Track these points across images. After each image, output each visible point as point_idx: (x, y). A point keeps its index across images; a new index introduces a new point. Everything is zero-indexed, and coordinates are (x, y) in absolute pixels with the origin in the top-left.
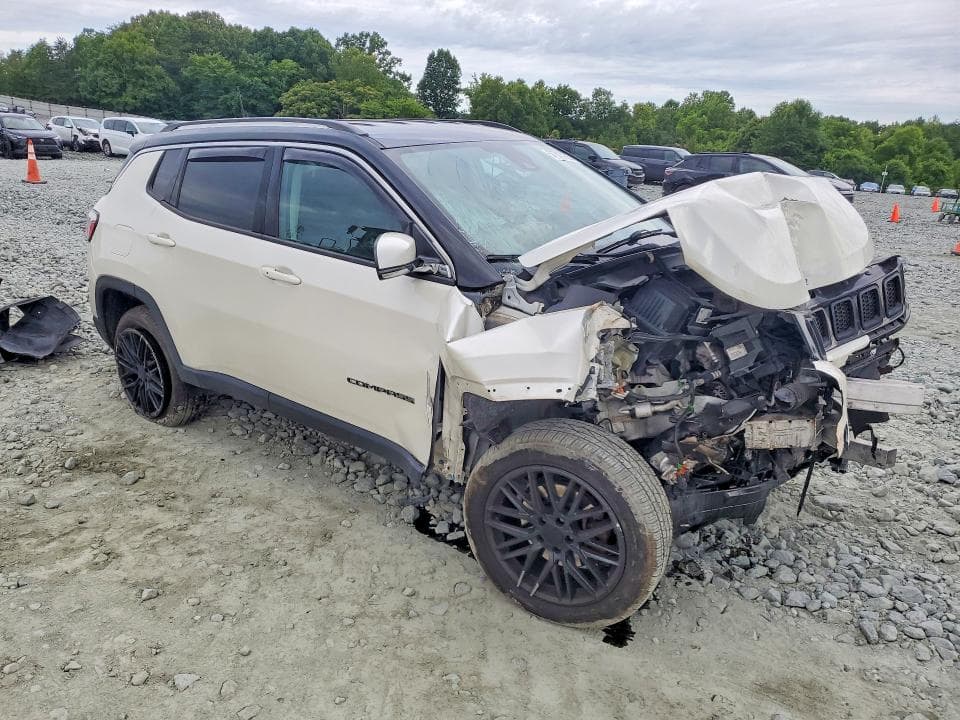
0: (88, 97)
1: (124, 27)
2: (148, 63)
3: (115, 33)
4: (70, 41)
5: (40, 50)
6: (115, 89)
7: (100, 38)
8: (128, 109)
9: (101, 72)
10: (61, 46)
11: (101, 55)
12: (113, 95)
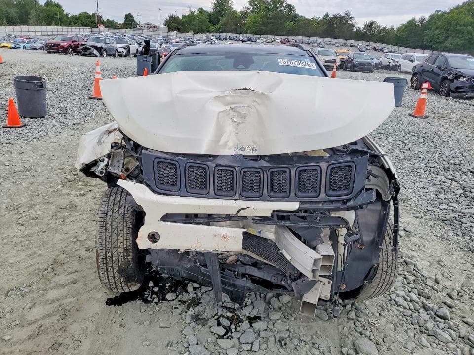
0: (427, 44)
1: (458, 8)
2: (464, 25)
3: (452, 11)
4: (427, 17)
5: (412, 23)
6: (442, 40)
7: (443, 14)
8: (446, 49)
9: (437, 31)
10: (422, 20)
11: (441, 23)
12: (440, 43)
